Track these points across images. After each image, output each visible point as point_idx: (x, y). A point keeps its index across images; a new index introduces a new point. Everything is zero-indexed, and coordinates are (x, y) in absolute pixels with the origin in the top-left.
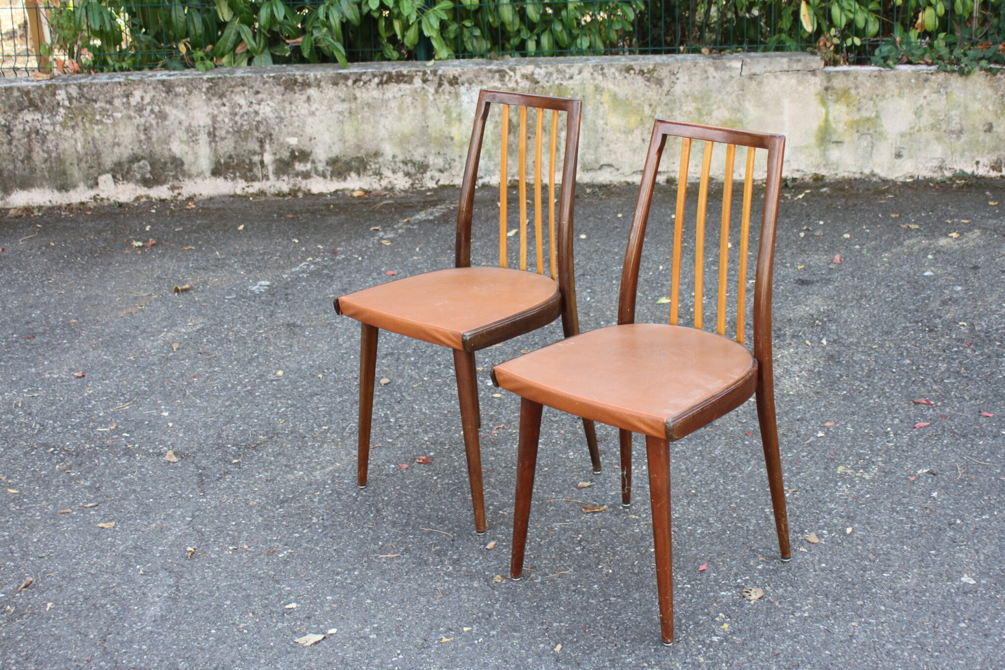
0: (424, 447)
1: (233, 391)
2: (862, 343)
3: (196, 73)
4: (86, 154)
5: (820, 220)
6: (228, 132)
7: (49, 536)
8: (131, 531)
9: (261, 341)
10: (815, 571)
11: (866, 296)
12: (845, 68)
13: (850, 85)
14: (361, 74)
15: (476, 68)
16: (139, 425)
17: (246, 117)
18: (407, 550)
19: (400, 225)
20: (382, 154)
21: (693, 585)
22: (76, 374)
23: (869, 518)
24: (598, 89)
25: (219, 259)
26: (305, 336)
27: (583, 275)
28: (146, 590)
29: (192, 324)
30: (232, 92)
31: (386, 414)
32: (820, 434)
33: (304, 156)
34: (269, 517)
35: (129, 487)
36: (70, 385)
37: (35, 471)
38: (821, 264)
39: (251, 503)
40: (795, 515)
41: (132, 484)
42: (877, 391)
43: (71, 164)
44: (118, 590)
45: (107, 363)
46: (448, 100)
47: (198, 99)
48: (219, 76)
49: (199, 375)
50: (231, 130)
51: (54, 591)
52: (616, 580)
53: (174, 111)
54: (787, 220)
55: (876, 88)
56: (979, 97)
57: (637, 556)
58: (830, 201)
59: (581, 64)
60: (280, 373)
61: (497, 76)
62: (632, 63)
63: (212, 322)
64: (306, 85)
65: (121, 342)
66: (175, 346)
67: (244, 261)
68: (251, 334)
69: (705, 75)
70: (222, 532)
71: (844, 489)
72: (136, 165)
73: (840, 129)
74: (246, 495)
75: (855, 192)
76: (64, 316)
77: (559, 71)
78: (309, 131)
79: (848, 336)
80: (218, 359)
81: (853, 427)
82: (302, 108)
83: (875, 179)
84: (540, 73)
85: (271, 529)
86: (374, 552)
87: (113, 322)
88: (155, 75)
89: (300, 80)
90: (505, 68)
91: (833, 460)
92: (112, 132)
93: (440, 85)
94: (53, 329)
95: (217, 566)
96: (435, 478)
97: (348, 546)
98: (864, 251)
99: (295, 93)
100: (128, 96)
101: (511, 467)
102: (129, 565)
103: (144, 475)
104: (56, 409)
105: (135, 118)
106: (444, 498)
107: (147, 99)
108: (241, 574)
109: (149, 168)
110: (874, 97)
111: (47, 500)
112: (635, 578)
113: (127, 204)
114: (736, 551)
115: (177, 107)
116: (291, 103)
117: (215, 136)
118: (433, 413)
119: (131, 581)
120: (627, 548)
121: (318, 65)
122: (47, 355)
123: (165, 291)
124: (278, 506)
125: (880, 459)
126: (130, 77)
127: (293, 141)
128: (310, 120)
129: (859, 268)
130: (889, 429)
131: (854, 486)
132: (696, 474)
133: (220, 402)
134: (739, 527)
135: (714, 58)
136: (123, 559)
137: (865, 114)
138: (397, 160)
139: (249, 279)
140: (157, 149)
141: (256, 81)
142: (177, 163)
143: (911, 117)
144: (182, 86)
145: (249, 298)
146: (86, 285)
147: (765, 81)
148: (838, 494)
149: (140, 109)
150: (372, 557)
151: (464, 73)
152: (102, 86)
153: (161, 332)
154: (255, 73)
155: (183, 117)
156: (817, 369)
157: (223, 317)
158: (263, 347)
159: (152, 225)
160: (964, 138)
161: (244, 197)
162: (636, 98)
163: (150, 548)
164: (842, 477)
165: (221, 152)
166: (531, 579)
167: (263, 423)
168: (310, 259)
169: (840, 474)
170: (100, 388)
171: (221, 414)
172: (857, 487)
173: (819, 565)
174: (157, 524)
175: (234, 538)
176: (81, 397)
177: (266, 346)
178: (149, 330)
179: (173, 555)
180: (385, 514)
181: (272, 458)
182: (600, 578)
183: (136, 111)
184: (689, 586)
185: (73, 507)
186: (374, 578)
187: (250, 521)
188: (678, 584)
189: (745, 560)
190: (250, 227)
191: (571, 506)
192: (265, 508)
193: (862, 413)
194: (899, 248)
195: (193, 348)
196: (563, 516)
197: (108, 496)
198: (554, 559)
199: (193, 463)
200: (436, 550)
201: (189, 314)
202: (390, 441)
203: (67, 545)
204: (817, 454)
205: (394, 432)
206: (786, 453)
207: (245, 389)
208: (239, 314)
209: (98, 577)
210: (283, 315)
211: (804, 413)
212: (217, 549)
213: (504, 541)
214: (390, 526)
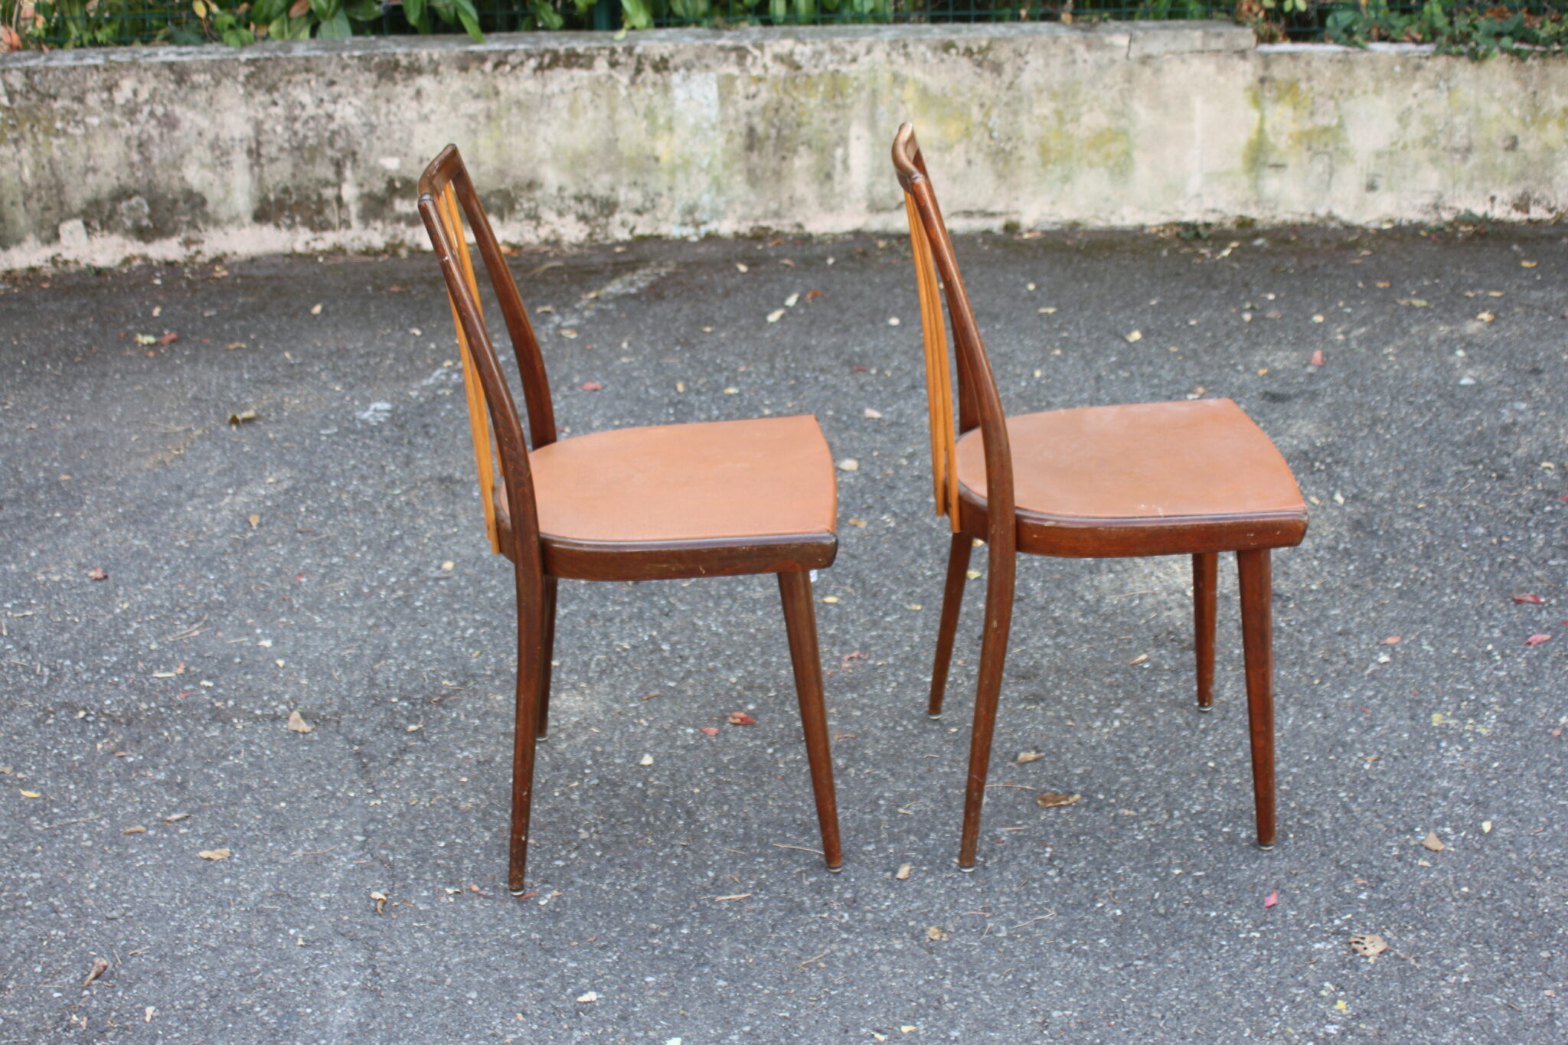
0: (734, 694)
1: (374, 600)
2: (1399, 500)
3: (225, 50)
4: (39, 186)
5: (1268, 292)
6: (281, 149)
7: (116, 877)
8: (263, 864)
9: (401, 509)
10: (1454, 900)
11: (1382, 421)
12: (1287, 46)
13: (1300, 74)
14: (507, 53)
15: (699, 43)
16: (225, 663)
17: (312, 124)
18: (760, 885)
19: (584, 303)
20: (541, 186)
21: (1263, 933)
22: (92, 574)
23: (1509, 804)
24: (897, 79)
25: (292, 366)
26: (473, 499)
27: (914, 387)
28: (318, 977)
29: (273, 481)
30: (289, 82)
31: (651, 636)
32: (1384, 658)
33: (404, 186)
35: (237, 780)
36: (85, 594)
37: (60, 755)
38: (1294, 367)
39: (463, 806)
40: (1390, 803)
41: (241, 775)
42: (1449, 581)
43: (13, 203)
44: (268, 977)
45: (140, 553)
46: (650, 97)
47: (231, 95)
48: (267, 55)
49: (306, 572)
50: (286, 145)
51: (151, 983)
52: (1133, 928)
53: (190, 115)
54: (1215, 293)
55: (1340, 81)
56: (1498, 94)
57: (1155, 884)
58: (1274, 261)
59: (870, 39)
60: (448, 565)
61: (733, 56)
62: (954, 37)
63: (307, 475)
64: (414, 70)
65: (157, 514)
66: (254, 520)
67: (335, 368)
68: (378, 497)
69: (1070, 58)
70: (425, 860)
71: (1453, 754)
72: (123, 206)
73: (1281, 143)
74: (450, 791)
75: (1307, 246)
76: (45, 470)
77: (834, 49)
78: (418, 147)
79: (1373, 487)
80: (333, 542)
81: (1431, 644)
82: (409, 110)
83: (1333, 225)
84: (803, 51)
86: (706, 891)
87: (136, 478)
88: (156, 54)
89: (404, 62)
90: (746, 43)
91: (1419, 702)
92: (84, 149)
93: (639, 71)
94: (32, 491)
95: (434, 925)
96: (770, 751)
97: (655, 880)
98: (1354, 345)
99: (396, 84)
100: (110, 88)
101: (893, 728)
102: (275, 930)
103: (258, 757)
104: (72, 638)
105: (123, 125)
106: (797, 786)
107: (144, 95)
109: (146, 209)
110: (1337, 94)
111: (96, 809)
112: (1164, 923)
113: (110, 270)
114: (1315, 868)
115: (194, 106)
116: (388, 101)
117: (259, 155)
118: (731, 634)
119: (285, 959)
120: (1134, 870)
121: (430, 38)
122: (31, 539)
123: (212, 421)
125: (1493, 700)
126: (113, 57)
127: (392, 164)
128: (420, 129)
129: (1355, 372)
130: (1490, 647)
131: (1467, 748)
132: (1205, 732)
133: (356, 619)
134: (1306, 826)
135: (1083, 30)
136: (262, 918)
137: (1322, 121)
138: (566, 194)
139: (353, 399)
140: (161, 177)
141: (329, 62)
142: (195, 202)
143: (1392, 125)
144: (204, 71)
145: (361, 432)
146: (72, 413)
147: (1166, 67)
148: (1447, 762)
149: (131, 111)
150: (704, 898)
151: (678, 52)
152: (67, 71)
153: (224, 495)
154: (326, 49)
155: (204, 123)
156: (1341, 546)
157: (325, 467)
158: (405, 521)
159: (163, 307)
160: (1474, 159)
161: (309, 257)
162: (959, 93)
163: (305, 895)
164: (1443, 730)
165: (270, 182)
166: (990, 933)
167: (443, 656)
168: (448, 363)
169: (1439, 728)
170: (140, 598)
171: (365, 641)
172: (1474, 749)
173: (1458, 889)
174: (305, 849)
175: (450, 872)
176: (110, 617)
177: (412, 518)
178: (201, 492)
179: (350, 908)
180: (702, 819)
181: (477, 722)
182: (1105, 926)
183: (124, 114)
184: (1258, 935)
185: (145, 821)
186: (719, 940)
187: (469, 838)
188: (1238, 932)
189: (1335, 885)
190: (331, 308)
191: (1016, 795)
192: (490, 814)
193: (1438, 619)
194: (1406, 339)
195: (285, 523)
196: (1009, 814)
197: (203, 800)
198: (1017, 894)
199: (338, 732)
200: (811, 884)
201: (264, 463)
202: (672, 684)
203: (153, 893)
204: (1391, 694)
205: (676, 669)
206: (1340, 692)
207: (394, 596)
208: (352, 462)
209: (224, 954)
210: (427, 462)
211: (1346, 622)
212: (425, 893)
213: (922, 864)
214: (718, 842)
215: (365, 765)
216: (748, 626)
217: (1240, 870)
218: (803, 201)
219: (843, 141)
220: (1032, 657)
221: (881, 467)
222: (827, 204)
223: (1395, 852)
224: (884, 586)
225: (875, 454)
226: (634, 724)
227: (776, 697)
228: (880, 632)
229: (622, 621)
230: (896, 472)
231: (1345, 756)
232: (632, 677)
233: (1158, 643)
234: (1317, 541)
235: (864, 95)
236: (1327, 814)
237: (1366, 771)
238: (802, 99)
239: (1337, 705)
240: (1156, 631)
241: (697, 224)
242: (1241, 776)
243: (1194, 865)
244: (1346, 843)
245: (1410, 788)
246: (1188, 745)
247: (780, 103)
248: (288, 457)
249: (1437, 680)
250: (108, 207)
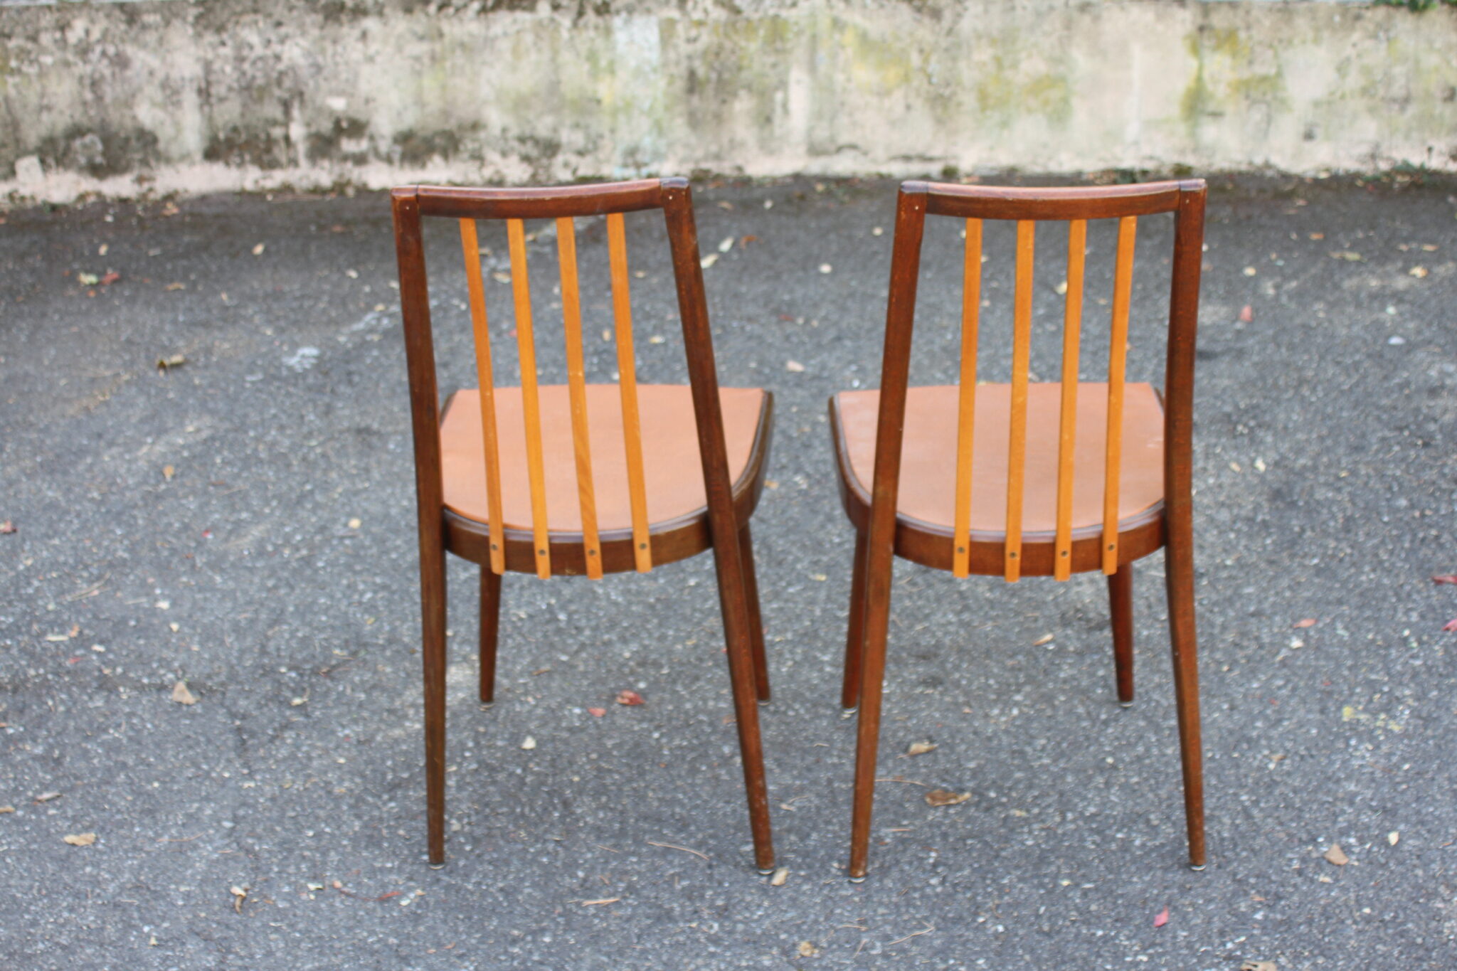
0: (626, 670)
1: (277, 559)
2: (1322, 469)
6: (230, 89)
9: (315, 462)
10: (1355, 922)
11: (1307, 382)
13: (1239, 22)
16: (119, 626)
17: (260, 64)
18: (631, 888)
20: (485, 127)
21: (1151, 957)
23: (1418, 812)
24: (837, 24)
25: (227, 308)
26: (388, 452)
27: (838, 339)
29: (194, 428)
30: (237, 23)
31: (549, 605)
32: (1296, 643)
33: (356, 128)
34: (372, 818)
35: (114, 757)
38: (1222, 322)
39: (338, 790)
40: (1294, 808)
41: (118, 751)
42: (1368, 558)
45: (53, 506)
46: (592, 40)
47: (181, 35)
49: (214, 528)
50: (235, 85)
52: (1014, 947)
53: (141, 55)
54: (1148, 243)
55: (1280, 30)
57: (1041, 896)
60: (355, 523)
63: (227, 425)
64: (360, 11)
65: (74, 464)
66: (169, 472)
67: (269, 311)
68: (294, 448)
70: (290, 851)
71: (1363, 753)
72: (77, 144)
73: (1219, 91)
74: (326, 773)
75: (1243, 195)
78: (364, 88)
79: (1296, 453)
80: (245, 496)
81: (1346, 628)
82: (355, 51)
83: (1269, 173)
85: (379, 846)
86: (573, 893)
87: (58, 426)
89: (350, 4)
91: (1330, 694)
92: (37, 87)
93: (581, 13)
95: (291, 926)
96: (656, 735)
97: (522, 880)
98: (1284, 299)
99: (341, 24)
100: (63, 27)
101: (785, 713)
102: (129, 926)
103: (138, 731)
105: (76, 65)
106: (679, 776)
107: (96, 34)
108: (337, 945)
109: (100, 147)
110: (1276, 43)
112: (1047, 943)
113: (65, 206)
114: (1210, 882)
115: (144, 46)
116: (335, 42)
117: (209, 95)
118: (630, 603)
119: (136, 959)
120: (1021, 879)
123: (141, 365)
124: (386, 797)
125: (1407, 692)
127: (338, 104)
128: (366, 70)
129: (1284, 329)
130: (1406, 633)
131: (1377, 747)
132: (1106, 723)
133: (257, 580)
136: (118, 913)
137: (1260, 70)
138: (510, 135)
139: (282, 343)
140: (114, 116)
141: (276, 4)
142: (147, 140)
144: (155, 12)
145: (285, 380)
146: (6, 355)
147: (1105, 14)
148: (1356, 763)
149: (83, 50)
150: (571, 902)
152: (20, 11)
153: (142, 444)
155: (155, 62)
156: (1260, 518)
157: (246, 416)
158: (318, 474)
159: (111, 244)
160: (1412, 110)
161: (258, 196)
162: (898, 39)
163: (165, 888)
164: (1354, 725)
165: (220, 121)
166: (864, 949)
167: (337, 623)
168: (380, 307)
169: (1350, 723)
170: (45, 554)
171: (262, 605)
172: (1385, 748)
173: (1360, 910)
174: (171, 836)
175: (315, 866)
176: (12, 574)
177: (325, 471)
178: (121, 440)
179: (208, 903)
180: (579, 811)
181: (363, 696)
182: (985, 944)
183: (76, 53)
184: (1145, 958)
185: (16, 800)
186: (582, 950)
187: (339, 827)
188: (1125, 955)
189: (1229, 902)
190: (273, 248)
191: (905, 791)
192: (364, 801)
193: (1355, 600)
194: (1337, 294)
195: (200, 475)
196: (895, 813)
197: (77, 778)
198: (897, 905)
199: (222, 705)
200: (684, 889)
201: (186, 411)
202: (564, 658)
203: (12, 882)
204: (1302, 684)
205: (570, 641)
206: (1249, 681)
207: (297, 556)
208: (273, 411)
209: (74, 953)
210: (347, 412)
211: (1260, 602)
212: (286, 889)
213: (800, 867)
214: (592, 837)
215: (244, 742)
216: (648, 594)
217: (1131, 883)
218: (742, 144)
219: (783, 85)
220: (934, 635)
221: (799, 424)
222: (768, 147)
223: (1296, 865)
224: (789, 553)
225: (794, 409)
226: (522, 703)
227: (669, 675)
228: (782, 604)
229: (522, 588)
230: (813, 429)
231: (1250, 754)
232: (525, 649)
233: (1065, 622)
234: (1235, 511)
235: (804, 39)
236: (1227, 820)
237: (1271, 773)
238: (743, 43)
239: (1245, 696)
240: (1064, 608)
241: (638, 166)
242: (1140, 774)
243: (1084, 876)
244: (1244, 854)
245: (1316, 791)
246: (1087, 738)
247: (721, 47)
248: (211, 405)
249: (1350, 668)
250: (62, 145)
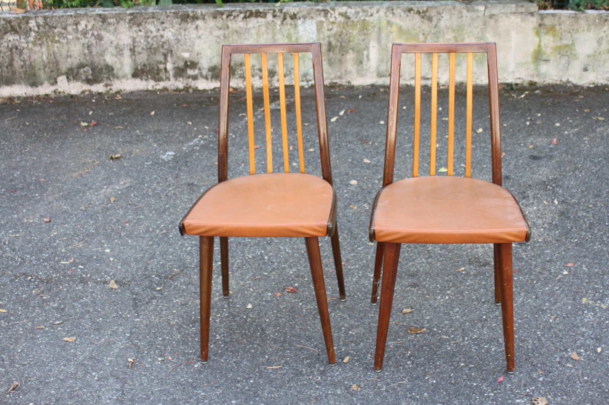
0: (291, 279)
1: (154, 234)
2: (582, 203)
3: (122, 9)
4: (49, 62)
5: (538, 113)
6: (143, 49)
7: (29, 347)
8: (88, 344)
9: (171, 196)
10: (581, 383)
11: (578, 169)
12: (552, 11)
13: (556, 23)
14: (232, 11)
15: (309, 8)
16: (90, 259)
18: (286, 363)
19: (258, 112)
20: (245, 65)
21: (495, 394)
22: (45, 220)
24: (389, 23)
25: (139, 136)
28: (100, 394)
29: (123, 183)
30: (146, 22)
31: (261, 253)
32: (565, 273)
33: (193, 65)
34: (185, 334)
35: (85, 308)
36: (41, 228)
37: (18, 295)
38: (544, 145)
39: (172, 323)
40: (559, 337)
41: (86, 306)
42: (598, 240)
43: (39, 69)
44: (80, 393)
45: (66, 212)
46: (289, 29)
47: (123, 27)
48: (138, 11)
49: (129, 222)
50: (145, 47)
51: (34, 393)
52: (439, 389)
53: (108, 35)
54: (516, 113)
55: (573, 25)
57: (452, 370)
58: (542, 100)
59: (378, 7)
61: (323, 13)
62: (412, 6)
63: (137, 181)
64: (195, 18)
65: (75, 196)
66: (112, 199)
67: (155, 137)
68: (163, 191)
69: (460, 15)
70: (152, 345)
71: (589, 316)
72: (82, 71)
73: (548, 51)
74: (168, 316)
75: (558, 94)
76: (36, 176)
77: (364, 11)
78: (197, 48)
79: (571, 197)
80: (142, 209)
81: (587, 267)
82: (193, 34)
83: (569, 85)
84: (351, 12)
85: (187, 344)
86: (263, 364)
87: (69, 181)
88: (95, 11)
89: (191, 15)
90: (328, 8)
91: (578, 293)
92: (66, 48)
93: (285, 19)
94: (29, 185)
95: (151, 374)
96: (301, 304)
97: (243, 359)
98: (571, 136)
99: (188, 23)
100: (77, 24)
101: (353, 296)
102: (87, 372)
103: (95, 299)
104: (32, 246)
105: (82, 39)
106: (309, 320)
107: (90, 27)
108: (168, 381)
109: (91, 72)
110: (571, 31)
111: (27, 318)
112: (453, 387)
113: (76, 96)
114: (522, 365)
115: (109, 32)
116: (185, 30)
117: (134, 51)
118: (294, 253)
119: (89, 385)
120: (444, 363)
121: (203, 5)
122: (25, 205)
123: (103, 158)
124: (191, 326)
126: (78, 12)
127: (186, 55)
128: (197, 41)
129: (570, 148)
131: (596, 314)
132: (484, 303)
133: (145, 242)
134: (521, 346)
135: (466, 4)
136: (83, 367)
137: (565, 42)
138: (255, 68)
139: (160, 150)
140: (96, 60)
141: (162, 15)
142: (109, 69)
143: (595, 44)
144: (113, 18)
145: (160, 164)
146: (50, 153)
147: (500, 19)
148: (586, 320)
149: (85, 33)
150: (262, 367)
151: (300, 11)
152: (60, 17)
153: (102, 188)
154: (161, 9)
155: (113, 38)
156: (554, 223)
157: (144, 178)
158: (172, 201)
159: (94, 111)
161: (154, 92)
162: (414, 29)
163: (102, 358)
164: (586, 306)
165: (138, 62)
166: (379, 388)
167: (176, 259)
168: (200, 136)
169: (585, 304)
170: (62, 230)
171: (147, 251)
172: (599, 315)
173: (583, 378)
174: (106, 339)
175: (161, 351)
176: (49, 238)
177: (175, 200)
178: (94, 187)
179: (118, 365)
180: (268, 332)
181: (184, 287)
182: (428, 387)
183: (82, 34)
184: (493, 395)
185: (45, 324)
186: (265, 386)
187: (172, 337)
188: (484, 393)
189: (529, 374)
190: (158, 113)
191: (400, 328)
192: (182, 327)
193: (591, 256)
194: (594, 134)
195: (125, 201)
196: (395, 336)
197: (70, 316)
198: (393, 371)
199: (129, 289)
200: (307, 363)
201: (121, 176)
202: (266, 274)
203: (42, 355)
204: (566, 289)
205: (269, 267)
206: (544, 287)
207: (162, 233)
208: (155, 176)
209: (65, 382)
210: (185, 177)
211: (552, 256)
212: (150, 360)
213: (355, 356)
214: (272, 343)
215: (136, 304)
216: (301, 250)
217: (489, 365)
218: (350, 72)
219: (367, 48)
220: (416, 267)
221: (367, 184)
222: (361, 73)
223: (558, 359)
224: (360, 234)
225: (365, 178)
226: (248, 291)
227: (307, 281)
228: (355, 254)
229: (251, 246)
230: (373, 186)
231: (542, 316)
232: (250, 270)
233: (470, 263)
234: (544, 220)
235: (376, 29)
236: (531, 342)
237: (550, 323)
238: (351, 31)
239: (542, 293)
240: (470, 257)
241: (308, 81)
242: (496, 323)
243: (470, 362)
244: (537, 355)
245: (568, 331)
246: (476, 308)
247: (342, 32)
248: (130, 174)
249: (587, 283)
250: (76, 71)
